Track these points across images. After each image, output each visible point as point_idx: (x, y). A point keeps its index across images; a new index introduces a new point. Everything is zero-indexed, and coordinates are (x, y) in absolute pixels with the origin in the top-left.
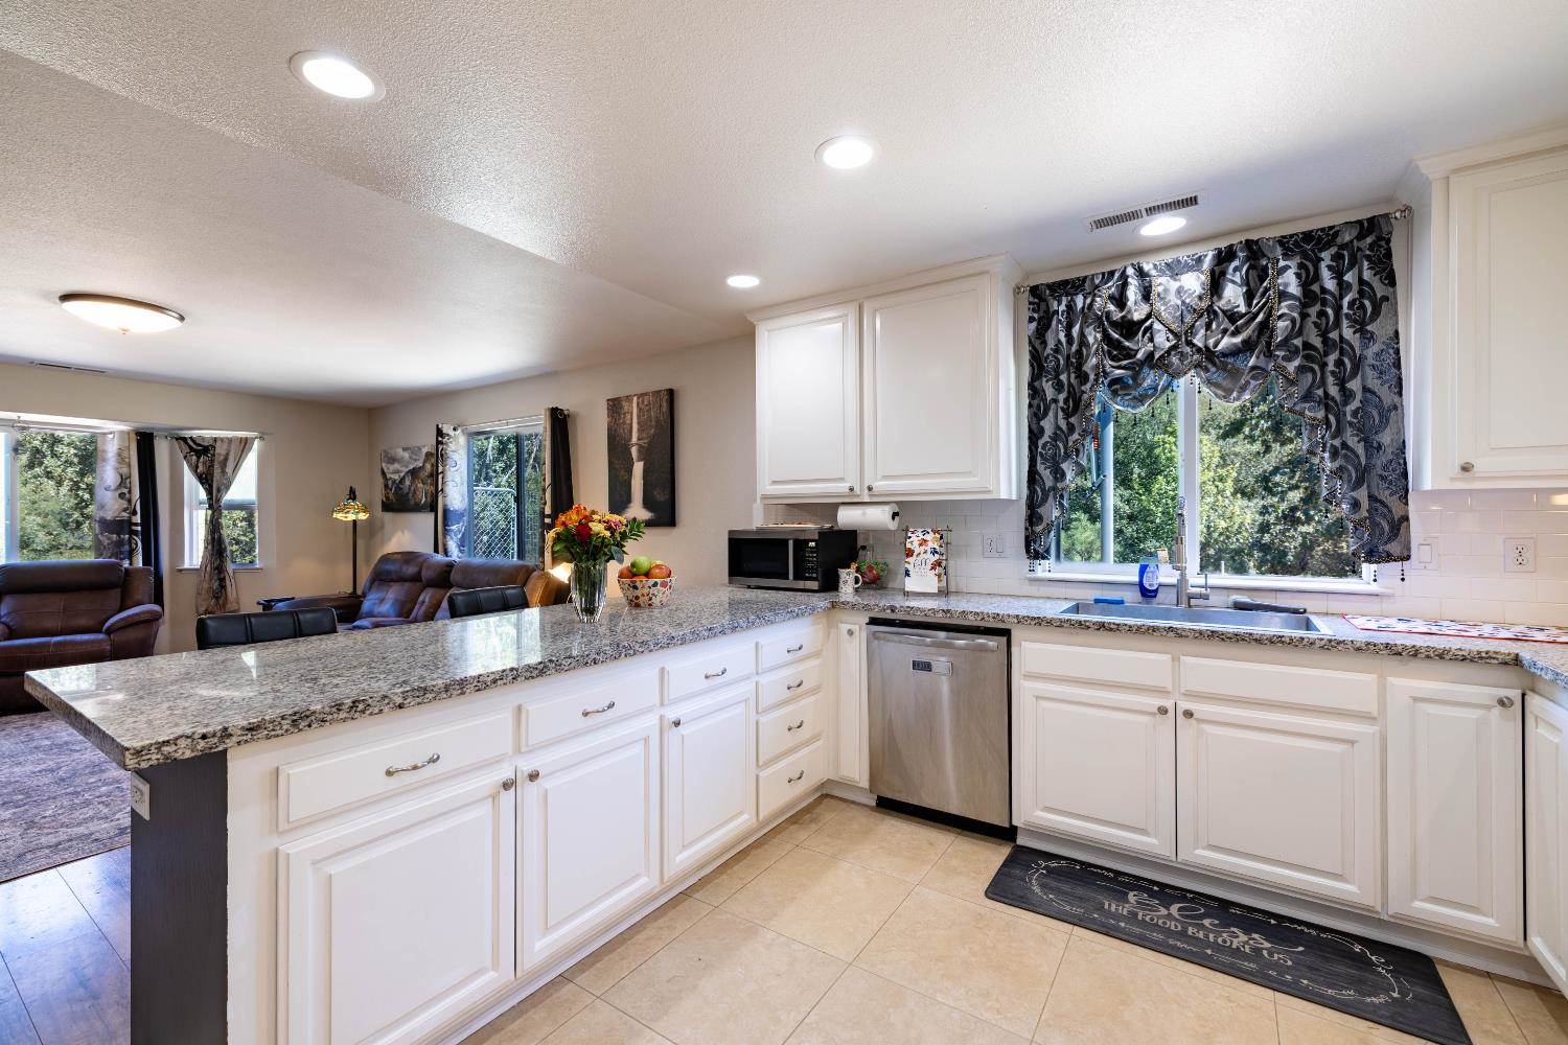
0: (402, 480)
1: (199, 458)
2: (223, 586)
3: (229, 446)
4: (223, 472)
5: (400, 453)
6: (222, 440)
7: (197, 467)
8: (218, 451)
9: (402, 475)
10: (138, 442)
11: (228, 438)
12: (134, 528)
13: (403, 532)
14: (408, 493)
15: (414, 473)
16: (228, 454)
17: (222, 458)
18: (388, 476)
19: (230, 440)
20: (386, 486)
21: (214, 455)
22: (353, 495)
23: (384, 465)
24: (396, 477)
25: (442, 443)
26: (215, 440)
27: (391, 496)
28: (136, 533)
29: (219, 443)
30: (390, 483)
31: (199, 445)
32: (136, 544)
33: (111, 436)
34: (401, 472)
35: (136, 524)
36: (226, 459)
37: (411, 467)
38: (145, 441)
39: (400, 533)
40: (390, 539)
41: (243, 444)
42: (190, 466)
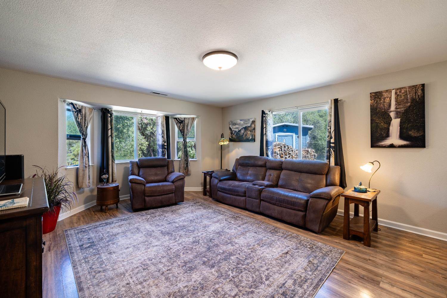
0: (240, 131)
1: (180, 124)
2: (187, 166)
3: (189, 120)
4: (187, 129)
5: (239, 121)
6: (187, 118)
7: (180, 127)
8: (186, 122)
9: (240, 129)
10: (166, 119)
11: (188, 118)
12: (165, 147)
13: (239, 149)
14: (242, 136)
15: (246, 128)
16: (188, 123)
17: (187, 124)
18: (233, 130)
19: (189, 118)
20: (232, 133)
21: (184, 123)
22: (222, 136)
23: (230, 126)
24: (237, 130)
25: (265, 117)
26: (185, 118)
27: (234, 136)
28: (165, 148)
29: (186, 119)
30: (233, 132)
31: (181, 120)
32: (166, 152)
33: (159, 118)
34: (240, 128)
35: (165, 146)
36: (188, 125)
37: (244, 126)
38: (167, 118)
39: (237, 149)
40: (232, 151)
41: (193, 119)
42: (178, 127)
